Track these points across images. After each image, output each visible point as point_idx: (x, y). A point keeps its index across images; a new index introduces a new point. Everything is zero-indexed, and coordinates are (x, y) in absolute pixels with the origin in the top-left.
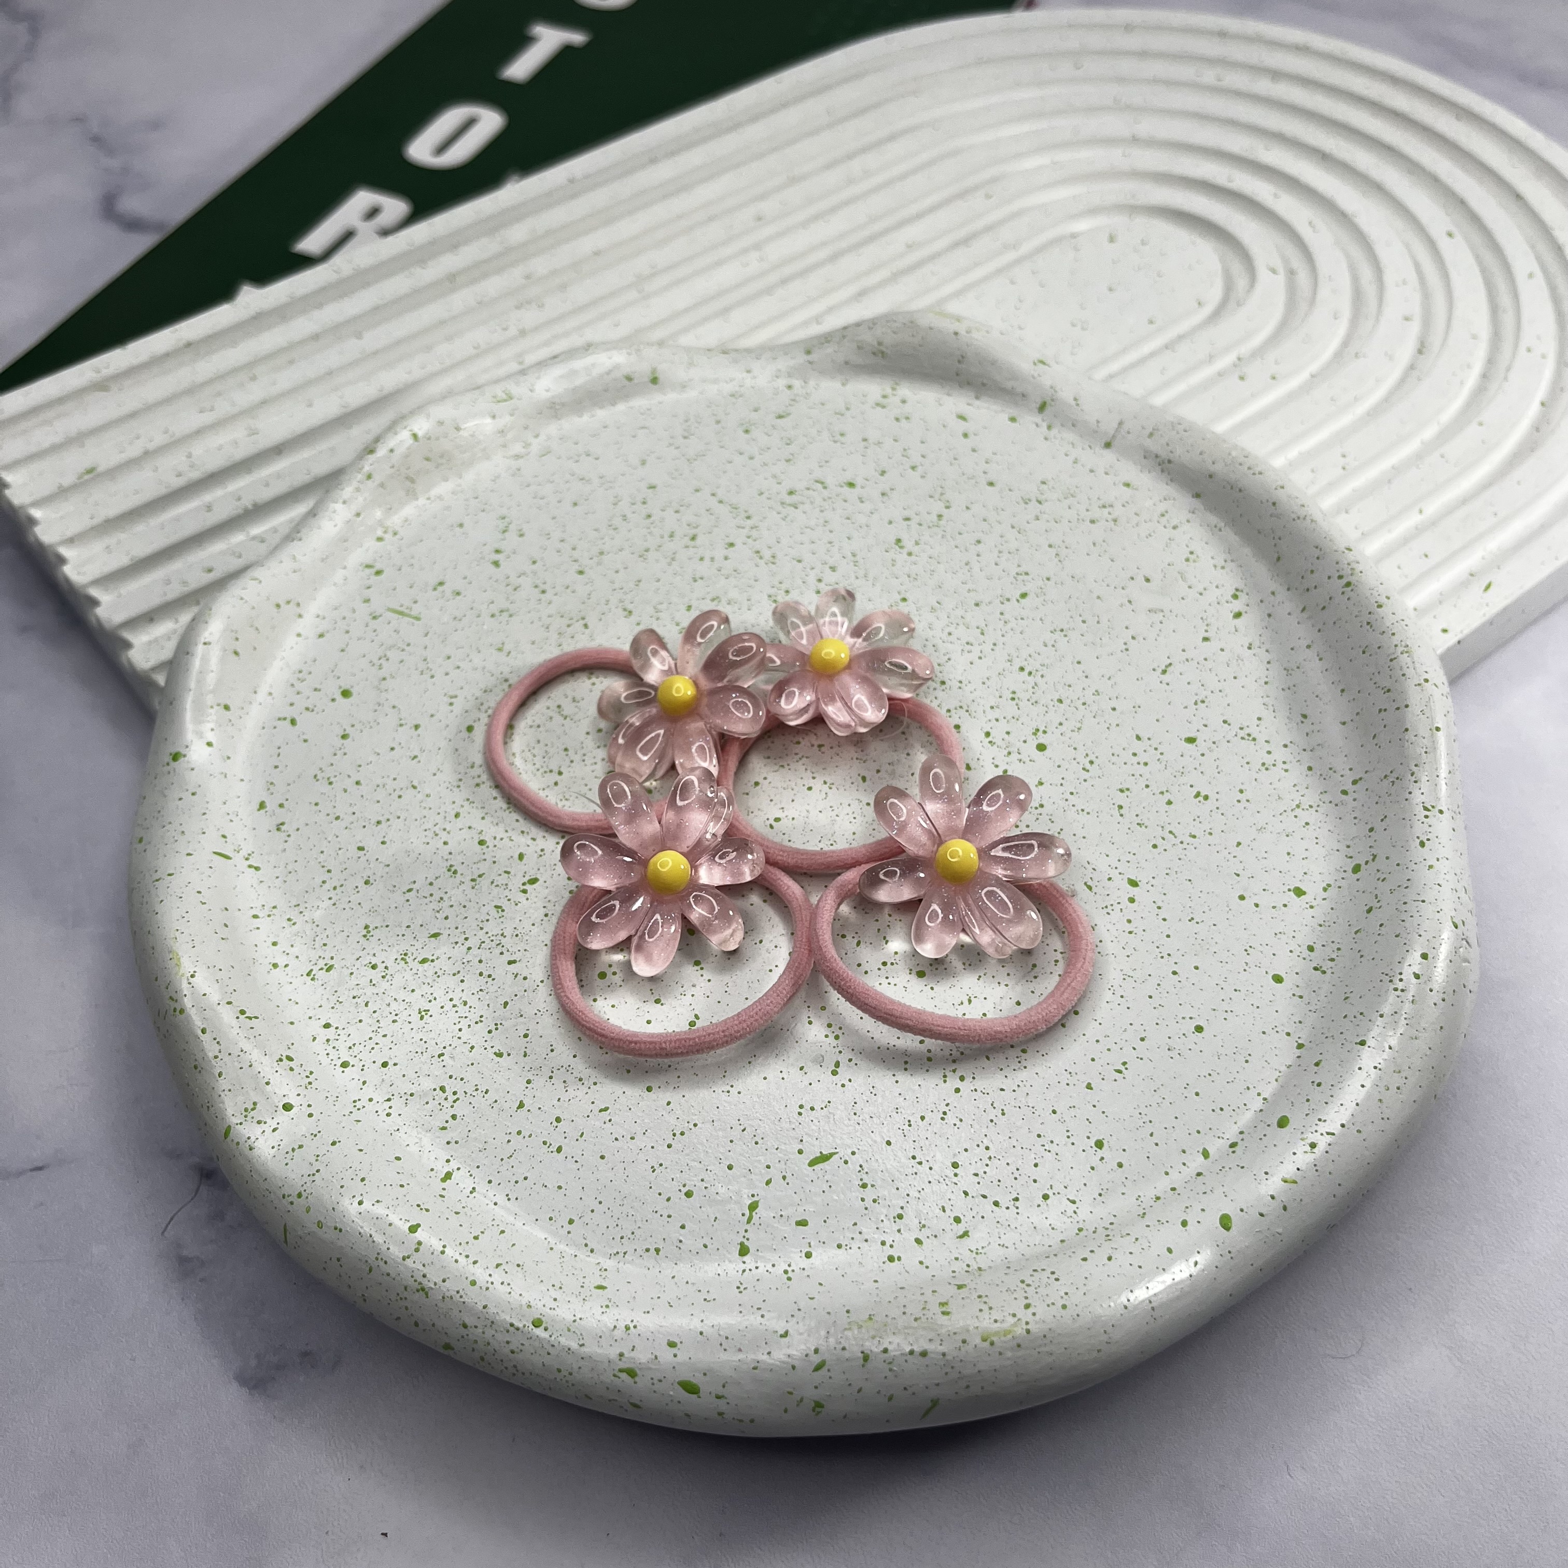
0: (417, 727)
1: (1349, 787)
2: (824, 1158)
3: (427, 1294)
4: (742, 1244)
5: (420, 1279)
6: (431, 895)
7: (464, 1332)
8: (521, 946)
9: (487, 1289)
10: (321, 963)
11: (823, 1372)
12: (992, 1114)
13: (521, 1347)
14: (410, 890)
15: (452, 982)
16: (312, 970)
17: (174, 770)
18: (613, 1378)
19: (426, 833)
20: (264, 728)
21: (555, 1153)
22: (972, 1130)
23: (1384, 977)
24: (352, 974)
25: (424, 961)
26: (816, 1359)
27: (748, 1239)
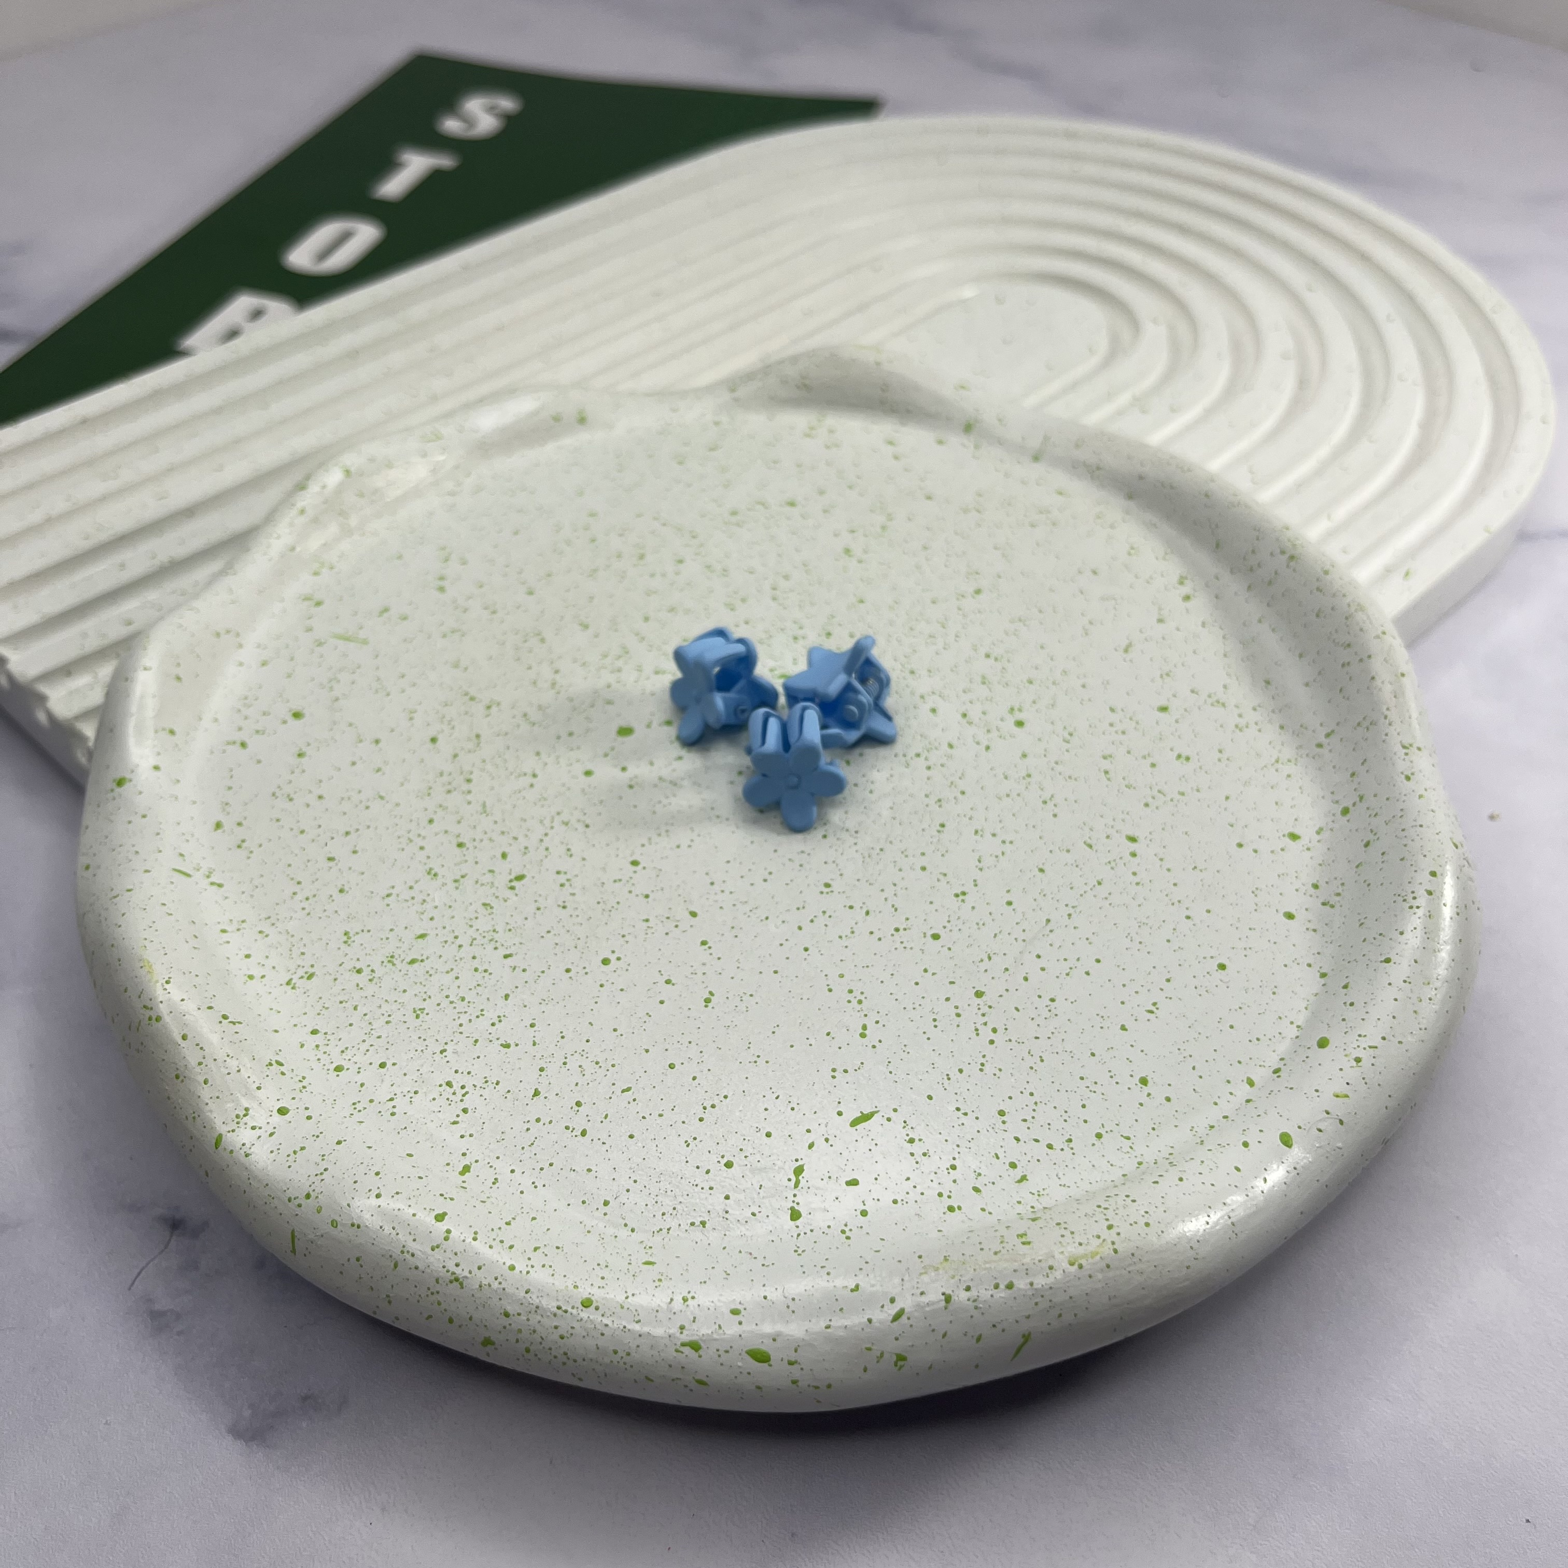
0: (377, 742)
1: (1322, 739)
2: (865, 1117)
3: (461, 1284)
4: (792, 1209)
5: (453, 1268)
6: (413, 898)
7: (505, 1321)
8: (517, 940)
9: (528, 1272)
10: (301, 972)
11: (904, 1319)
12: (1030, 1061)
13: (571, 1331)
14: (388, 896)
15: (448, 979)
16: (291, 979)
17: (120, 795)
18: (675, 1354)
19: (401, 840)
20: (212, 752)
21: (580, 1138)
22: (1013, 1080)
23: (1396, 898)
24: (335, 980)
25: (413, 962)
26: (893, 1310)
27: (798, 1204)
